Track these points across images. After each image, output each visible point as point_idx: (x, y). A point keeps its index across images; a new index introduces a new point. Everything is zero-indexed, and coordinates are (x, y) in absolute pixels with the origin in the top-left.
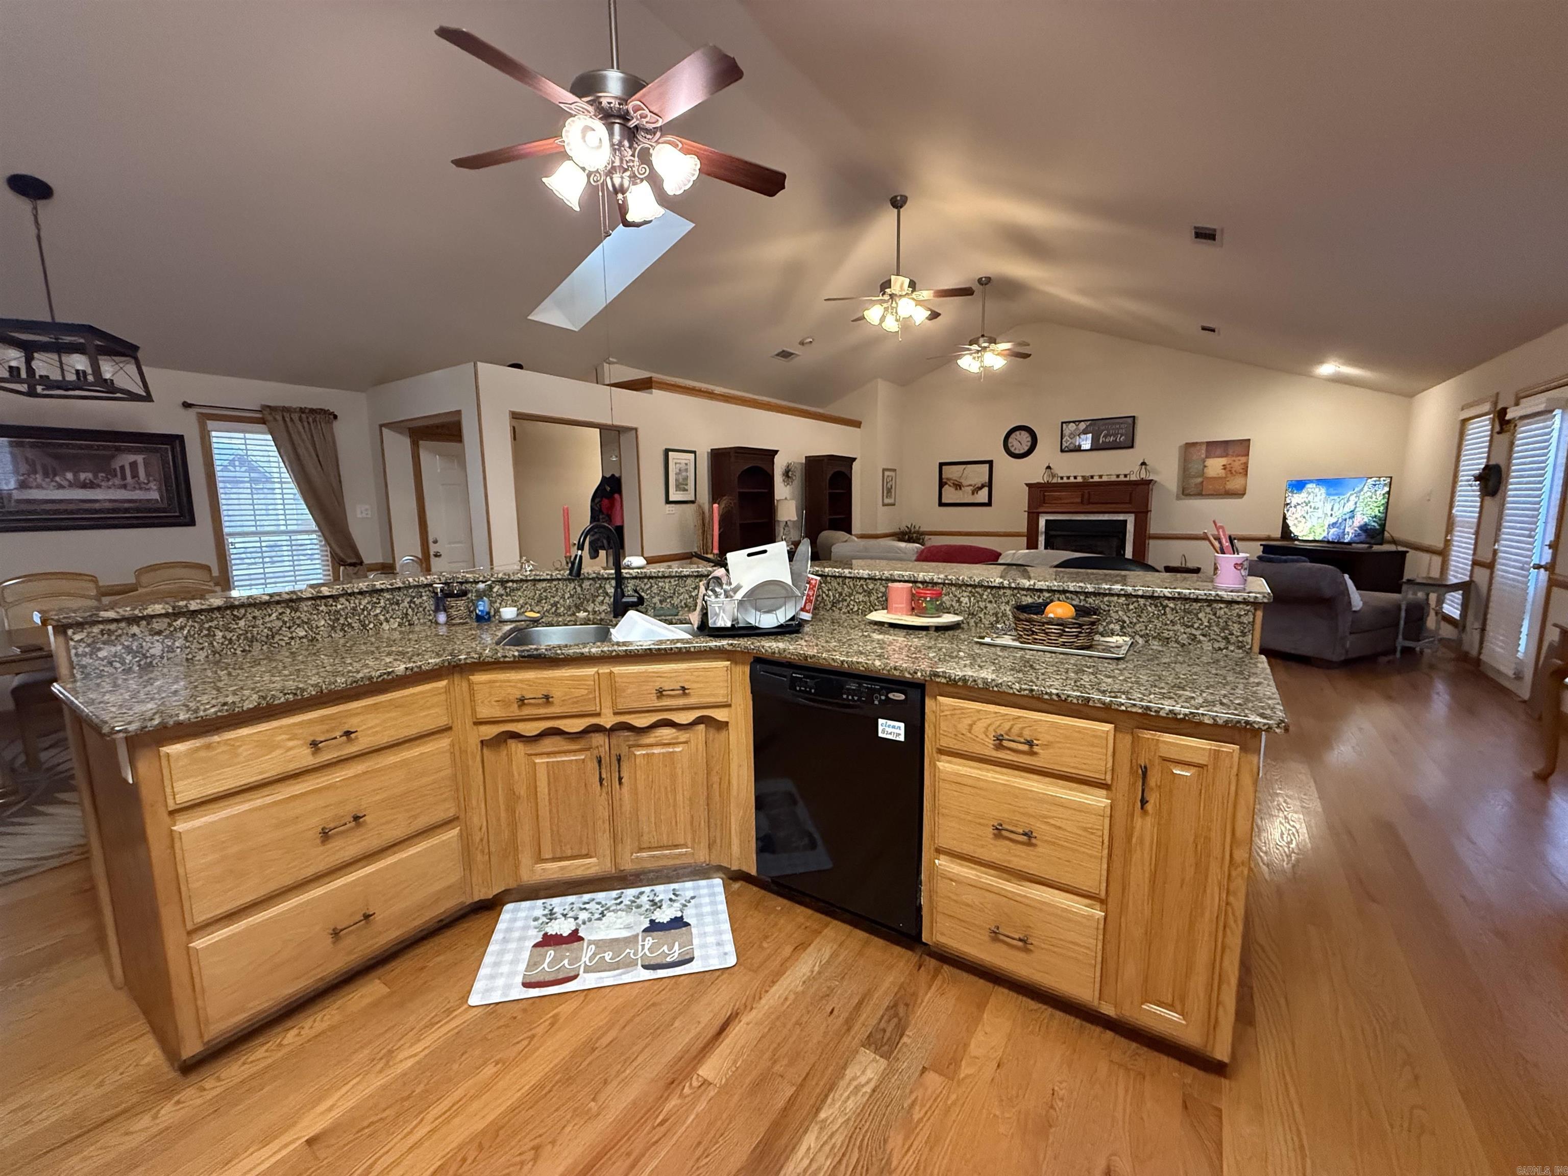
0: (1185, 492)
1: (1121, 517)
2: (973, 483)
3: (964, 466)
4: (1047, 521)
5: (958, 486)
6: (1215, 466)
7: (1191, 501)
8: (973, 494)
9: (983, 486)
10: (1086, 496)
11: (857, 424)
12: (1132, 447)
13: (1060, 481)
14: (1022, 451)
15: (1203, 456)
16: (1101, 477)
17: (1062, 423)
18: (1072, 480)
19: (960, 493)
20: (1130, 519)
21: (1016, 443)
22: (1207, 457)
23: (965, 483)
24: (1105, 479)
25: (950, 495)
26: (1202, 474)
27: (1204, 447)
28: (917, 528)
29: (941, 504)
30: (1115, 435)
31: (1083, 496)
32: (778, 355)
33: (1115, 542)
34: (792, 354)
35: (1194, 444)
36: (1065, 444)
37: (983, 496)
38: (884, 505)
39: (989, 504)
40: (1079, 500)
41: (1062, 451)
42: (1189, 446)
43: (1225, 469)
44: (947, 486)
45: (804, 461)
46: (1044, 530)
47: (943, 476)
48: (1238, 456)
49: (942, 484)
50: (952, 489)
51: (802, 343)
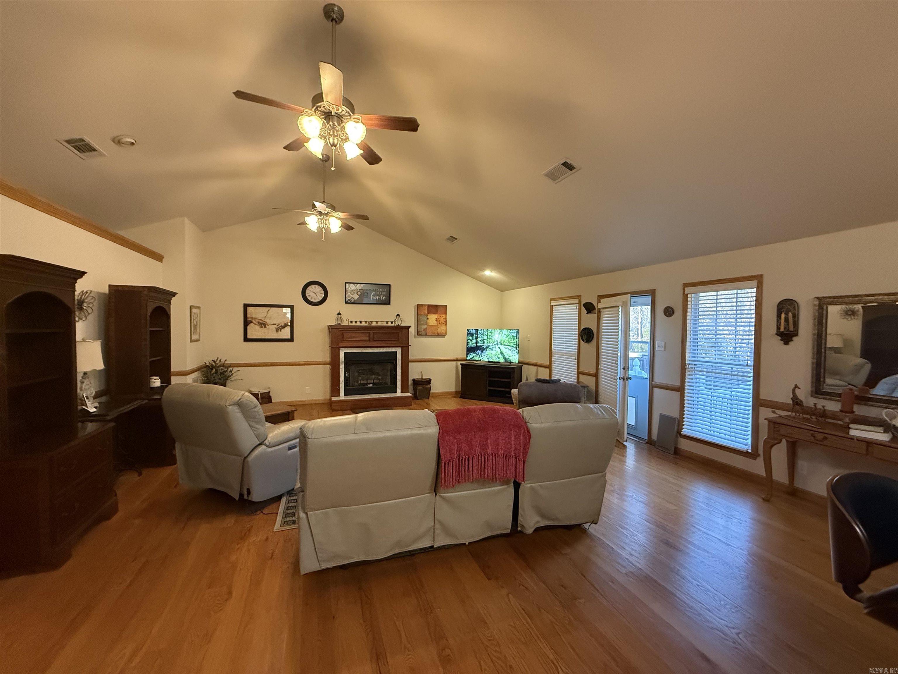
0: (419, 334)
1: (393, 350)
2: (277, 322)
3: (269, 308)
4: (345, 353)
5: (263, 325)
6: (432, 319)
7: (422, 339)
8: (277, 331)
9: (286, 325)
10: (371, 336)
11: (159, 258)
12: (389, 304)
13: (350, 324)
14: (317, 301)
15: (427, 312)
16: (377, 322)
17: (346, 283)
18: (358, 324)
19: (263, 330)
20: (399, 351)
21: (312, 295)
22: (428, 313)
23: (268, 321)
24: (379, 324)
25: (254, 331)
26: (427, 323)
27: (426, 307)
28: (223, 361)
29: (246, 339)
30: (380, 295)
31: (369, 335)
32: (69, 142)
33: (389, 367)
34: (95, 150)
35: (422, 305)
36: (348, 298)
37: (286, 333)
38: (192, 341)
39: (291, 340)
40: (368, 338)
41: (346, 303)
42: (419, 306)
43: (437, 321)
44: (252, 324)
45: (106, 290)
46: (343, 360)
47: (248, 316)
48: (442, 314)
49: (247, 322)
50: (257, 327)
51: (117, 141)
